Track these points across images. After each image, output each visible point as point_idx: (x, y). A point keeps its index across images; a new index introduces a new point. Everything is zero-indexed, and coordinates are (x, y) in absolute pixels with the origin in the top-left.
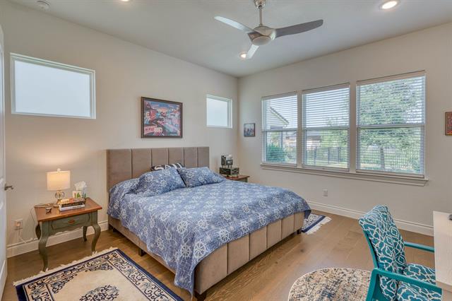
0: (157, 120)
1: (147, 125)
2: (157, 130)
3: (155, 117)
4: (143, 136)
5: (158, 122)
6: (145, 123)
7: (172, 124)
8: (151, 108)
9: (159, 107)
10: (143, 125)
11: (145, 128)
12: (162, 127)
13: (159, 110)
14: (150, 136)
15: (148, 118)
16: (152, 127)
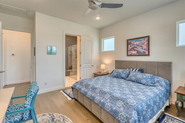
0: (134, 48)
1: (130, 51)
2: (134, 52)
3: (133, 47)
4: (128, 55)
5: (135, 49)
6: (128, 50)
7: (142, 49)
8: (131, 43)
9: (135, 42)
10: (128, 51)
11: (128, 52)
12: (137, 51)
13: (135, 43)
14: (131, 55)
15: (130, 48)
16: (131, 51)
